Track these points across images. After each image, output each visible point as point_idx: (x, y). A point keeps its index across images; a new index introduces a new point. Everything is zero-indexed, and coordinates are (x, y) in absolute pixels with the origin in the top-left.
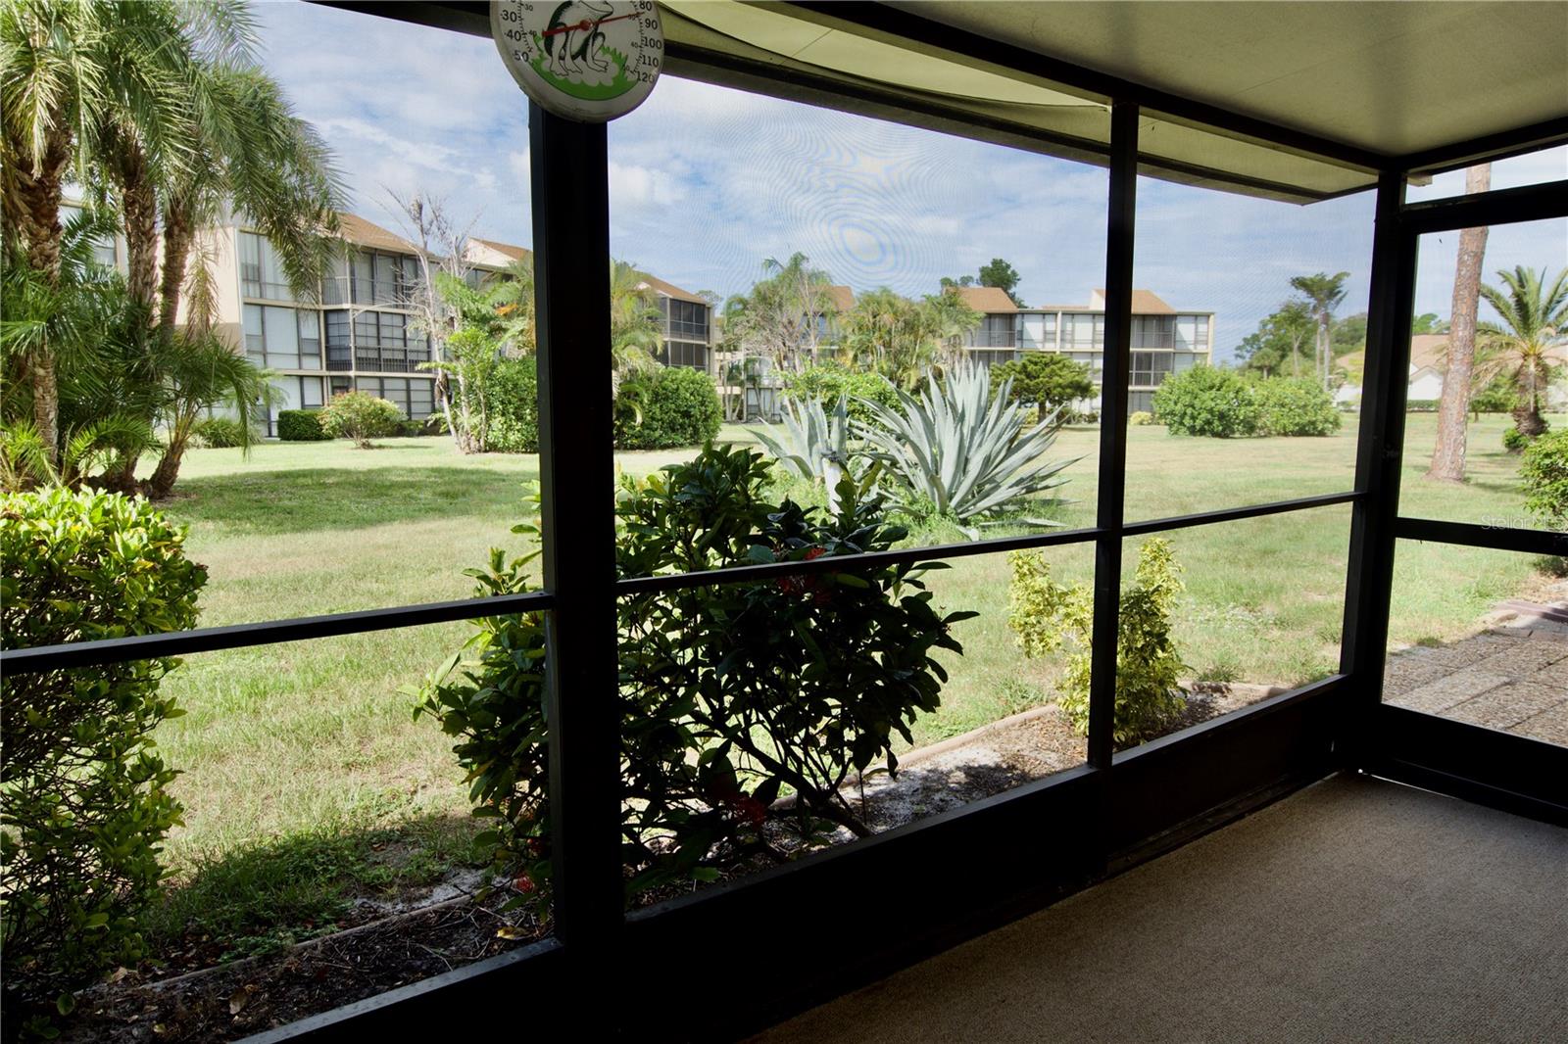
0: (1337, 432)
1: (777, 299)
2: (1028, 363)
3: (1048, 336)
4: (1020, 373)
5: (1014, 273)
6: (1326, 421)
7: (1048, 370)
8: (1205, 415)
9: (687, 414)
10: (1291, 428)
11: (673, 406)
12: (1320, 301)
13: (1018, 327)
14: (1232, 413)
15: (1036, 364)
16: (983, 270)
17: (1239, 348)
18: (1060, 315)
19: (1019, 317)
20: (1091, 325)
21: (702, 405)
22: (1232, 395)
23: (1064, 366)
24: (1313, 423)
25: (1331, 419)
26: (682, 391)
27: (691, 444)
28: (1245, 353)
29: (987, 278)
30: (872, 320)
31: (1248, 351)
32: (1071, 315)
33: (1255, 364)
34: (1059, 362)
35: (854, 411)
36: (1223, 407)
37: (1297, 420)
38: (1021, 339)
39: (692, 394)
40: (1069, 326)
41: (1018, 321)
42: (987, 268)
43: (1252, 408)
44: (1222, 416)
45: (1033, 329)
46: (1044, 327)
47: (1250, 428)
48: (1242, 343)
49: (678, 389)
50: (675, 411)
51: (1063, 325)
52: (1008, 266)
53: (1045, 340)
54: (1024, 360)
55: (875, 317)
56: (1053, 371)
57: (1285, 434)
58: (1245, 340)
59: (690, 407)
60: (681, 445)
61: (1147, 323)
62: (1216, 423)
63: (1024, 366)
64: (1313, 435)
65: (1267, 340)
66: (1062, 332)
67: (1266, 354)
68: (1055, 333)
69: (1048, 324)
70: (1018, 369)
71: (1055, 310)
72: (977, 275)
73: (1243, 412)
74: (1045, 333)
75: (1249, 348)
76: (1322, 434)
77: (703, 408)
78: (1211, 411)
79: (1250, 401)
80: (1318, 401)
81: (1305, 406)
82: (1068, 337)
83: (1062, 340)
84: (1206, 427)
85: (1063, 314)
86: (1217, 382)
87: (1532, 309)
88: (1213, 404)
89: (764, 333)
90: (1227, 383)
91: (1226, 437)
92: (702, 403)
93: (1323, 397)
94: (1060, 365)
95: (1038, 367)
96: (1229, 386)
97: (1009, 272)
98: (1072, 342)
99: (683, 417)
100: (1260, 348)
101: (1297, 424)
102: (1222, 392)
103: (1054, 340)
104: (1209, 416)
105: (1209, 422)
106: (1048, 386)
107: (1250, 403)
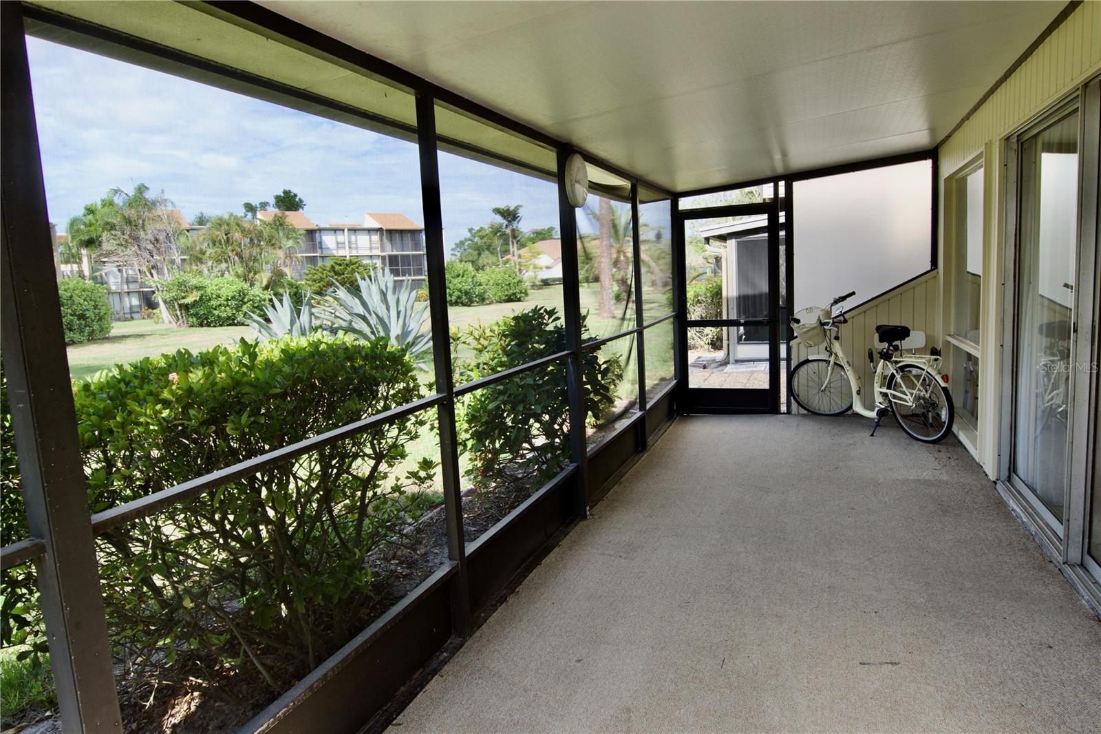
0: (527, 298)
1: (141, 222)
2: (335, 265)
3: (339, 245)
4: (330, 271)
5: (300, 200)
6: (521, 292)
7: (349, 269)
8: (457, 293)
9: (82, 317)
10: (504, 298)
11: (69, 311)
12: (509, 222)
13: (318, 240)
14: (471, 291)
15: (340, 265)
16: (277, 197)
17: (453, 250)
18: (346, 231)
19: (318, 232)
20: (368, 237)
21: (95, 309)
22: (470, 280)
23: (359, 266)
24: (514, 294)
25: (523, 291)
26: (75, 298)
27: (89, 340)
28: (457, 253)
29: (280, 203)
30: (225, 237)
31: (459, 252)
32: (354, 230)
33: (464, 259)
34: (355, 263)
35: (220, 305)
36: (467, 287)
37: (506, 293)
38: (321, 248)
39: (85, 300)
40: (353, 238)
41: (317, 235)
42: (280, 196)
43: (482, 287)
44: (467, 293)
45: (329, 240)
46: (336, 239)
47: (482, 300)
48: (454, 246)
49: (71, 297)
50: (71, 315)
51: (349, 237)
52: (296, 195)
53: (338, 248)
54: (332, 263)
55: (226, 235)
56: (353, 269)
57: (500, 302)
58: (456, 244)
59: (84, 311)
60: (80, 342)
61: (404, 235)
62: (464, 297)
63: (333, 267)
64: (515, 301)
65: (469, 244)
66: (349, 242)
67: (470, 253)
68: (344, 243)
69: (338, 237)
70: (328, 269)
71: (342, 227)
72: (272, 201)
73: (478, 290)
74: (338, 243)
75: (459, 250)
76: (519, 300)
77: (97, 311)
78: (460, 290)
79: (480, 283)
80: (516, 281)
81: (509, 284)
82: (354, 246)
83: (350, 248)
84: (458, 300)
85: (349, 230)
86: (461, 272)
87: (618, 227)
88: (461, 286)
89: (133, 249)
90: (466, 273)
91: (469, 306)
92: (96, 307)
93: (518, 279)
94: (357, 265)
95: (342, 267)
96: (467, 275)
97: (297, 200)
98: (357, 248)
99: (79, 319)
100: (465, 250)
101: (506, 296)
102: (464, 278)
103: (344, 248)
104: (459, 294)
105: (459, 297)
106: (351, 280)
107: (480, 285)
